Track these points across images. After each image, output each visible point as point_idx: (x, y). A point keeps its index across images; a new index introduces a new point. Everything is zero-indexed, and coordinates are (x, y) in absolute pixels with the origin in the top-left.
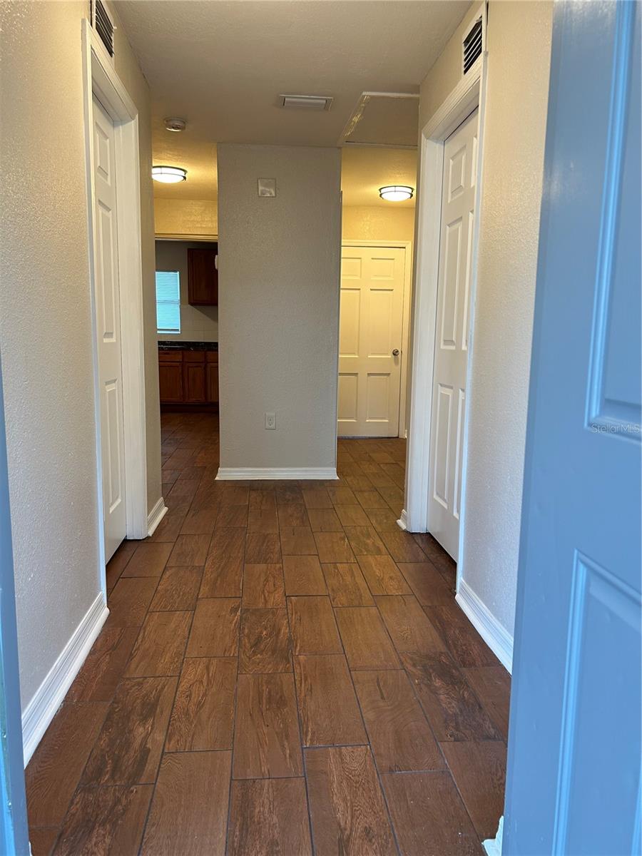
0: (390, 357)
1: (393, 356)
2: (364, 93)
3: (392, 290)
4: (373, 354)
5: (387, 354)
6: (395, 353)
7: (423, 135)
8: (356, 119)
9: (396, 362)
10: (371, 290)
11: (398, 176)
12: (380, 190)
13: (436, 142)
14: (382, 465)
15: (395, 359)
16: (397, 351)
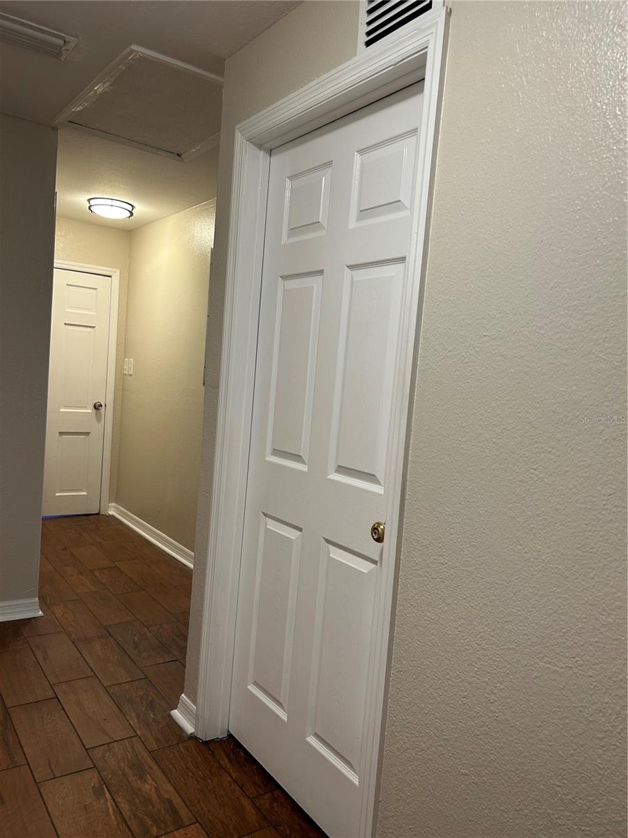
0: (90, 411)
1: (95, 411)
2: (135, 47)
3: (94, 327)
4: (66, 407)
5: (85, 407)
6: (97, 407)
7: (238, 135)
8: (99, 88)
9: (99, 418)
10: (65, 324)
11: (122, 186)
12: (89, 200)
13: (261, 150)
14: (97, 573)
15: (96, 413)
16: (101, 405)
